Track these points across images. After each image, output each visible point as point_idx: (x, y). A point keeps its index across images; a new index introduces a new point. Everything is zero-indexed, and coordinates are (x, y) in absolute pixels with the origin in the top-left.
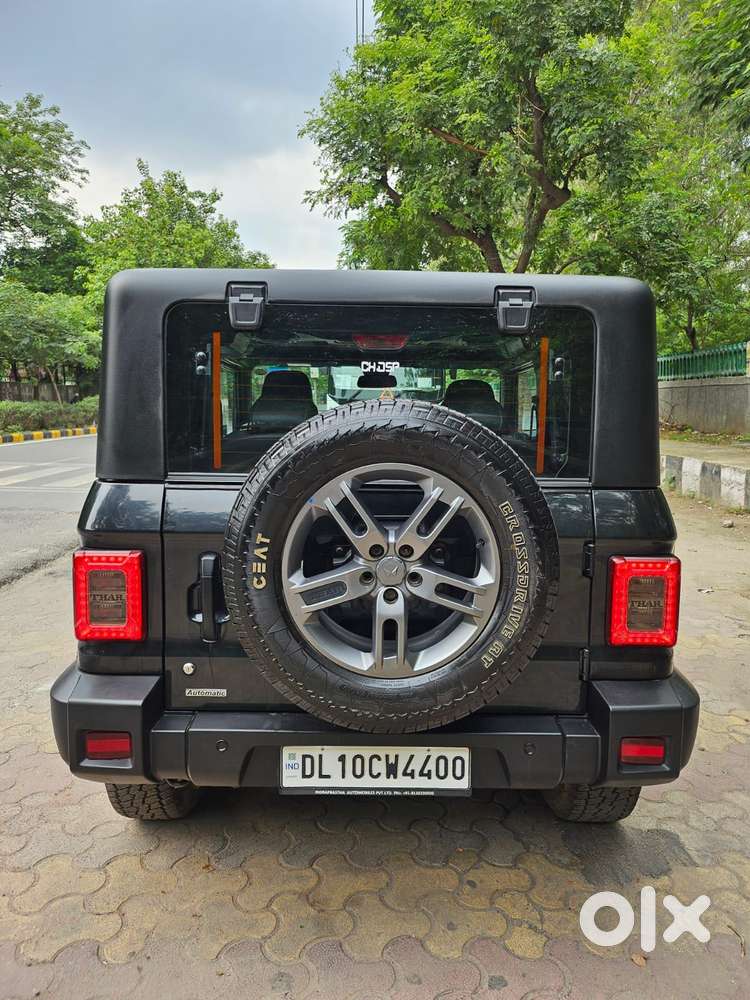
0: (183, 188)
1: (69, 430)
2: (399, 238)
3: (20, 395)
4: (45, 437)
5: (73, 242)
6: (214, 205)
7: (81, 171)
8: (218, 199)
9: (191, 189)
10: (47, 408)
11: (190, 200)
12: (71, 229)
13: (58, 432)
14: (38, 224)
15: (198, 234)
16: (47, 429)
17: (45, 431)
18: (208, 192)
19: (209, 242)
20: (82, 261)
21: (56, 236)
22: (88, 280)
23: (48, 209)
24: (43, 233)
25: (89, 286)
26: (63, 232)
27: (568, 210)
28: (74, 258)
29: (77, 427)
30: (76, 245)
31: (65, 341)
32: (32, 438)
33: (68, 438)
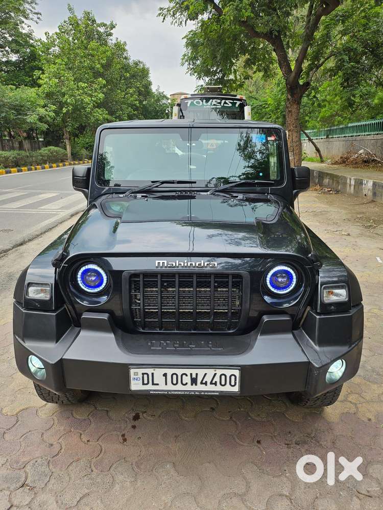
0: (94, 21)
1: (33, 167)
2: (220, 40)
3: (13, 146)
4: (18, 172)
5: (33, 57)
6: (112, 31)
7: (37, 14)
8: (114, 27)
9: (98, 22)
10: (19, 155)
11: (98, 28)
12: (32, 48)
13: (26, 168)
14: (14, 45)
15: (102, 49)
16: (19, 167)
18: (108, 23)
19: (109, 53)
20: (39, 67)
21: (24, 53)
22: (41, 79)
23: (18, 36)
24: (17, 52)
25: (41, 82)
26: (28, 50)
27: (331, 20)
28: (35, 66)
29: (38, 165)
30: (36, 58)
31: (26, 115)
32: (10, 172)
33: (32, 172)
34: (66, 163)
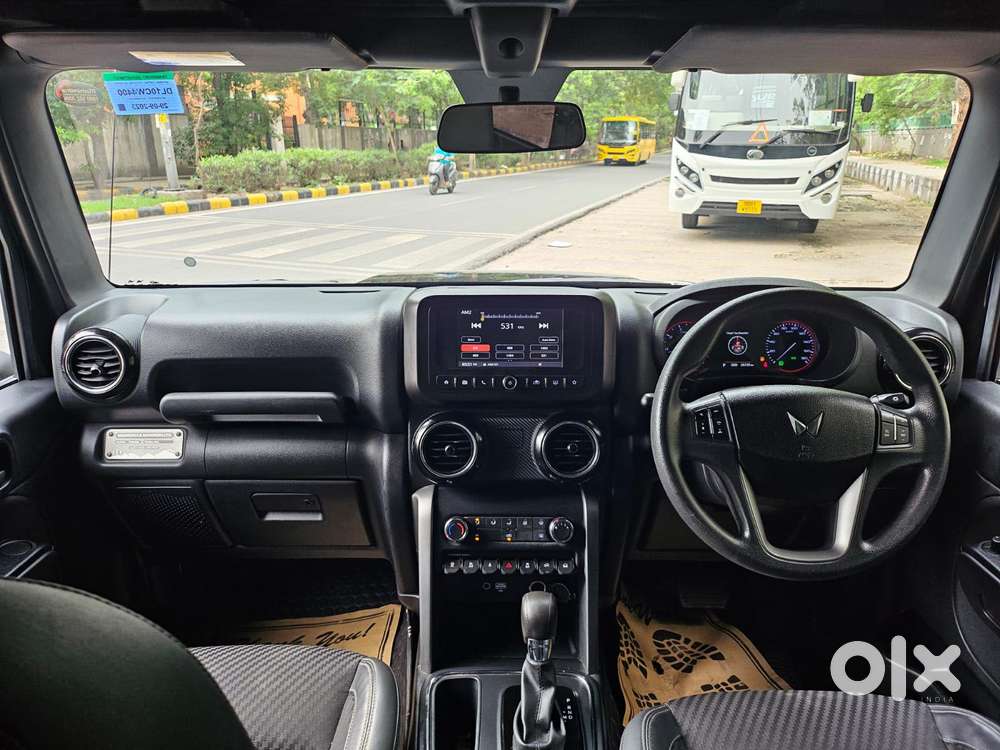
1: (401, 181)
4: (373, 189)
10: (377, 157)
13: (388, 183)
16: (376, 180)
17: (374, 182)
29: (411, 177)
32: (358, 190)
33: (398, 189)
34: (464, 173)
